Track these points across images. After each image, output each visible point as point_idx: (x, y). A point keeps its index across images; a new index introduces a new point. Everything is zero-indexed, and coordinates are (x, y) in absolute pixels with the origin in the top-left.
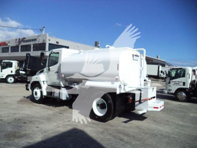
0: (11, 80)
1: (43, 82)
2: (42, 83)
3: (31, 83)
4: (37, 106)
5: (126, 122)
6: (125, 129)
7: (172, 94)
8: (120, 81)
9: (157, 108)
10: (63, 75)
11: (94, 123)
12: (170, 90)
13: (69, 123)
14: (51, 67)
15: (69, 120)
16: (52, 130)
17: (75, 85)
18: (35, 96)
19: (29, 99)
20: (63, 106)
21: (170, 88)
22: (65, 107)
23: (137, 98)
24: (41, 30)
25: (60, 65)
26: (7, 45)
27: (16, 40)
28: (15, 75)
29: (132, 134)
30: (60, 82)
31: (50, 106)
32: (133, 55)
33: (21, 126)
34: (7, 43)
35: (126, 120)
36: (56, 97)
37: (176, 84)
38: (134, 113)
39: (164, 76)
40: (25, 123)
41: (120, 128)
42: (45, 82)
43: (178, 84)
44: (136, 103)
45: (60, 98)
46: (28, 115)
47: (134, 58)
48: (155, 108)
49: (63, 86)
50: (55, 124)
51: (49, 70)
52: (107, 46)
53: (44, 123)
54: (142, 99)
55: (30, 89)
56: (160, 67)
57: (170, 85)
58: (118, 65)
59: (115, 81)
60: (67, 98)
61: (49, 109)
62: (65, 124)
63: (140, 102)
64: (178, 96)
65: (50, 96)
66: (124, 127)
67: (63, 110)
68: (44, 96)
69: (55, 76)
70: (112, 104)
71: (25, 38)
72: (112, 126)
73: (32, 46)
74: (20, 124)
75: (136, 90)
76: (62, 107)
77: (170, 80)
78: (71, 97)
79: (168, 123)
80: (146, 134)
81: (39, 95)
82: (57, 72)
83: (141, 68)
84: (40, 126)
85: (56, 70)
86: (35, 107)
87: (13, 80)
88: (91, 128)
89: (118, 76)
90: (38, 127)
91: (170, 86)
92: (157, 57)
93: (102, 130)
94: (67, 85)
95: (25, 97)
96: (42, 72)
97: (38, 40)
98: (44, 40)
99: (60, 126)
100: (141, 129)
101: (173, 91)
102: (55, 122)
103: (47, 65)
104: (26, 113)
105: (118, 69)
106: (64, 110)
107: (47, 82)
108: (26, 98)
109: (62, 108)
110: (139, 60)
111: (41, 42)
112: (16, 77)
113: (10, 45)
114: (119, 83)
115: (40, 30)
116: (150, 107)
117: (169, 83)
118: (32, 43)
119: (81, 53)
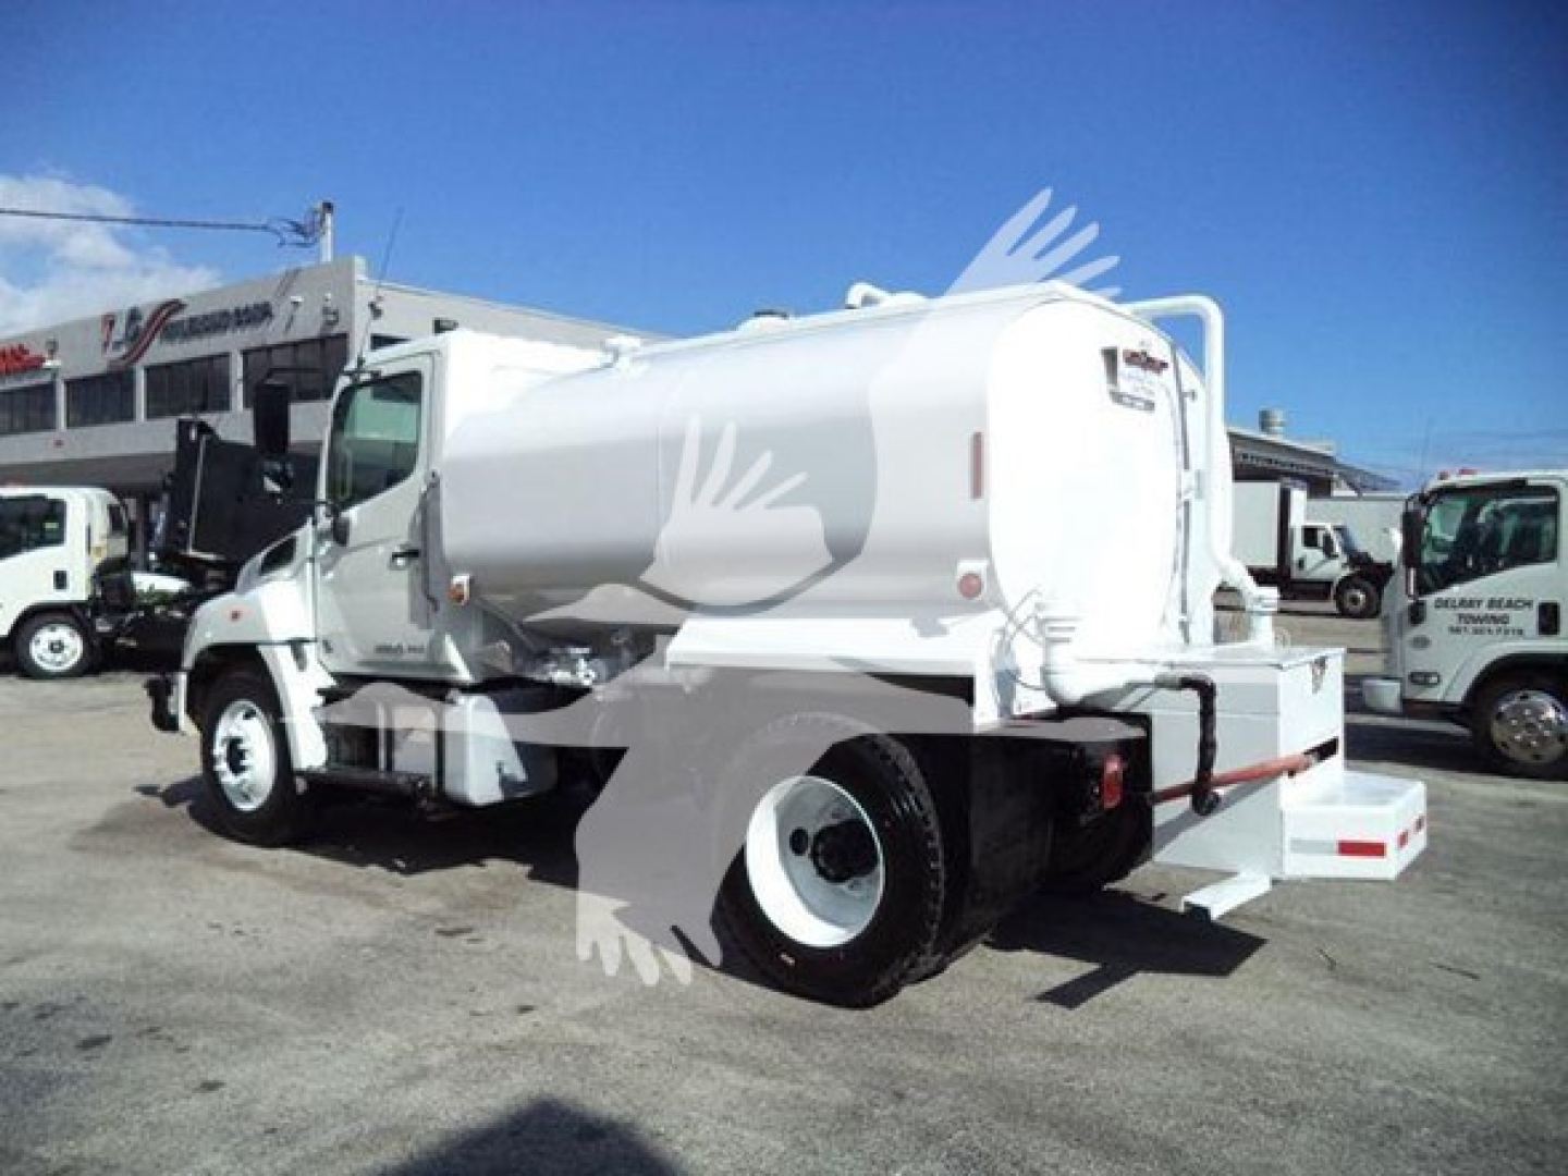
0: (56, 647)
1: (296, 645)
2: (281, 662)
3: (188, 662)
4: (247, 866)
5: (1066, 996)
6: (1066, 1067)
7: (1442, 711)
8: (999, 603)
9: (1376, 850)
10: (462, 579)
11: (763, 1023)
12: (1421, 679)
13: (521, 1027)
14: (353, 514)
15: (526, 991)
16: (348, 1111)
17: (571, 665)
18: (229, 779)
19: (183, 808)
20: (476, 859)
21: (1420, 661)
22: (495, 866)
23: (1173, 764)
24: (306, 232)
25: (434, 485)
26: (35, 365)
27: (110, 321)
28: (94, 606)
29: (1150, 1124)
30: (436, 647)
31: (361, 861)
32: (1110, 355)
33: (47, 1082)
34: (36, 350)
35: (1064, 970)
36: (413, 780)
37: (1473, 620)
38: (1128, 897)
39: (1336, 569)
40: (95, 1043)
41: (1018, 1062)
42: (310, 650)
43: (1494, 618)
44: (1163, 813)
45: (450, 785)
46: (147, 962)
47: (1125, 386)
48: (1348, 848)
49: (465, 675)
50: (384, 1043)
51: (340, 534)
52: (857, 292)
53: (277, 1033)
54: (1218, 770)
55: (184, 721)
56: (1299, 497)
57: (1418, 631)
58: (977, 441)
59: (953, 608)
60: (506, 783)
61: (344, 890)
62: (485, 1036)
63: (1202, 795)
64: (1498, 732)
65: (358, 775)
66: (1054, 1048)
67: (474, 902)
68: (310, 776)
69: (397, 590)
70: (933, 825)
71: (175, 306)
72: (945, 1043)
73: (237, 369)
74: (40, 1061)
75: (1160, 684)
76: (469, 870)
77: (1423, 589)
78: (551, 771)
79: (1470, 988)
80: (1292, 1112)
81: (261, 766)
82: (411, 554)
83: (1188, 478)
84: (236, 1075)
85: (401, 537)
86: (222, 875)
87: (74, 646)
88: (732, 1077)
89: (982, 549)
90: (210, 1086)
91: (1422, 643)
92: (1265, 422)
93: (843, 1094)
94: (506, 667)
95: (149, 790)
96: (281, 557)
97: (281, 312)
98: (332, 315)
99: (435, 1059)
100: (1228, 1062)
101: (1453, 688)
102: (391, 1025)
103: (322, 494)
104: (127, 937)
105: (977, 490)
106: (487, 903)
107: (327, 647)
108: (157, 802)
109: (466, 878)
110: (1165, 404)
111: (308, 326)
112: (103, 627)
113: (63, 365)
114: (995, 618)
115: (299, 229)
116: (1300, 846)
117: (1416, 615)
118: (232, 343)
119: (624, 361)
